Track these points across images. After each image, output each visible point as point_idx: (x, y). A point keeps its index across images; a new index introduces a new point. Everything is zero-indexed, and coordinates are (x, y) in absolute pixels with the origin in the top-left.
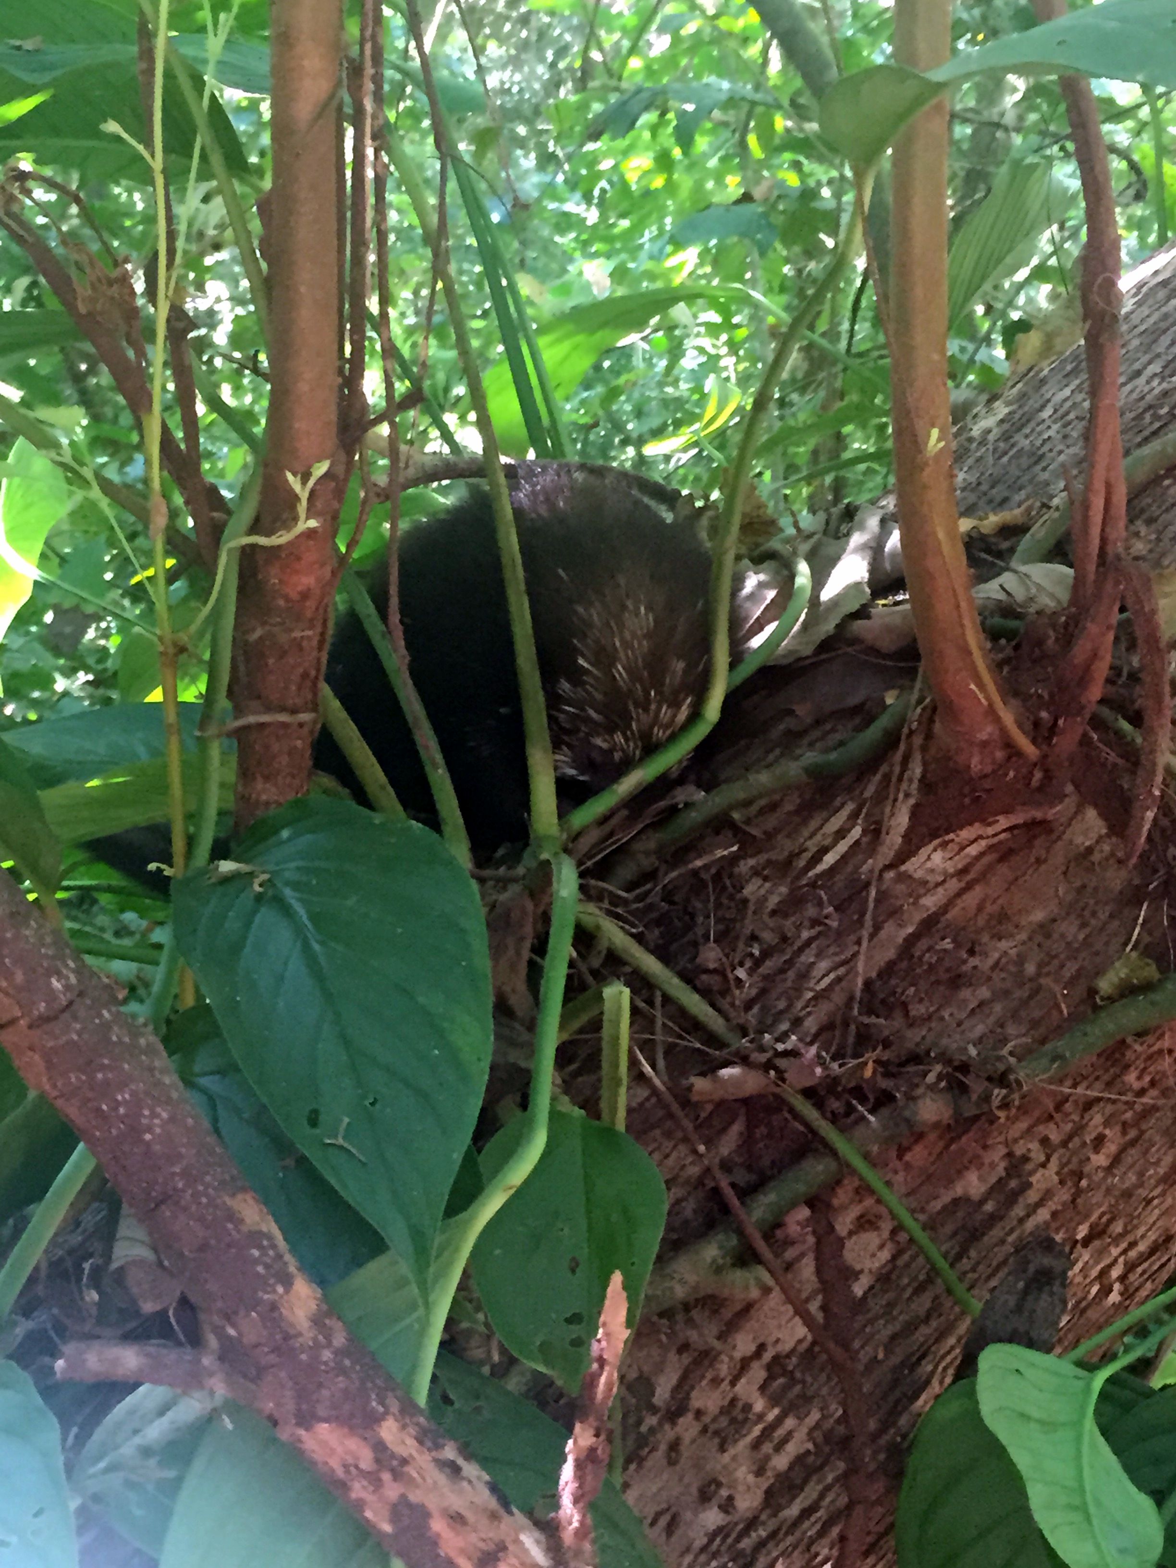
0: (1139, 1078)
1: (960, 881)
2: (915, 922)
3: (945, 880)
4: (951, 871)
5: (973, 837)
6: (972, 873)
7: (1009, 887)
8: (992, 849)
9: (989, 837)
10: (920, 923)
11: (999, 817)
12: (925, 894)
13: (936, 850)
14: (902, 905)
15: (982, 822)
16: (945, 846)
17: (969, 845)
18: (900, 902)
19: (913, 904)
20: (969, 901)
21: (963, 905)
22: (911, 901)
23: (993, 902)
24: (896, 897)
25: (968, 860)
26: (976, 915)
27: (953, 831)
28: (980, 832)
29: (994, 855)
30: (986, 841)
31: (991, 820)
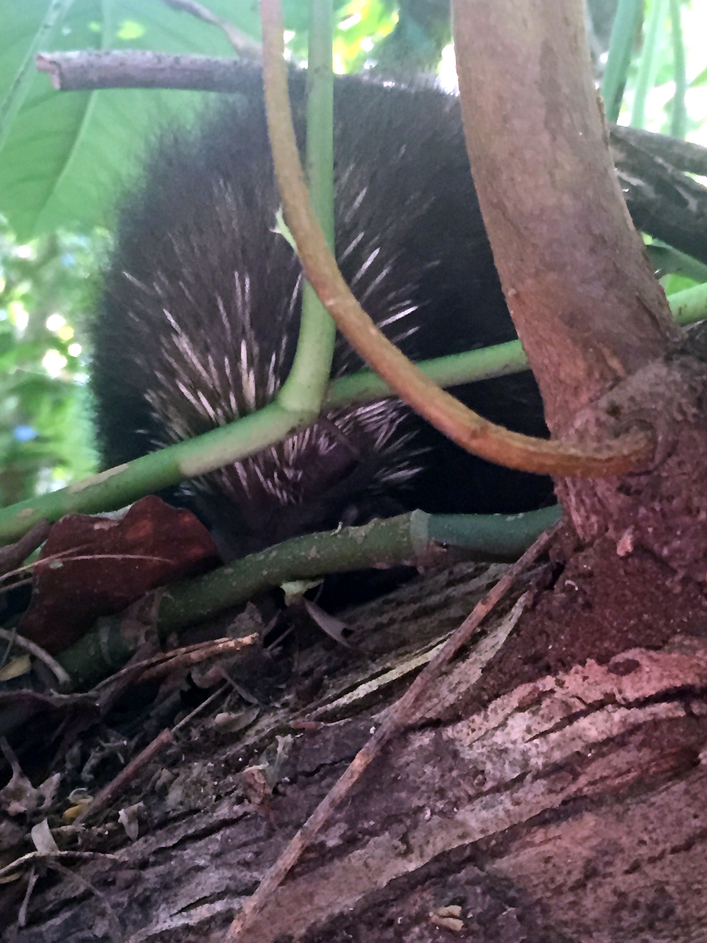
1: (551, 791)
2: (431, 852)
3: (520, 779)
4: (538, 762)
5: (595, 695)
6: (583, 780)
7: (688, 846)
8: (638, 737)
9: (629, 706)
10: (436, 859)
11: (632, 654)
12: (471, 799)
13: (520, 709)
14: (420, 809)
15: (602, 660)
16: (538, 701)
17: (584, 714)
18: (416, 802)
19: (442, 813)
20: (565, 843)
21: (547, 847)
22: (440, 805)
23: (635, 868)
24: (414, 790)
25: (578, 746)
26: (580, 885)
27: (548, 670)
28: (609, 687)
29: (646, 755)
30: (623, 712)
31: (620, 658)
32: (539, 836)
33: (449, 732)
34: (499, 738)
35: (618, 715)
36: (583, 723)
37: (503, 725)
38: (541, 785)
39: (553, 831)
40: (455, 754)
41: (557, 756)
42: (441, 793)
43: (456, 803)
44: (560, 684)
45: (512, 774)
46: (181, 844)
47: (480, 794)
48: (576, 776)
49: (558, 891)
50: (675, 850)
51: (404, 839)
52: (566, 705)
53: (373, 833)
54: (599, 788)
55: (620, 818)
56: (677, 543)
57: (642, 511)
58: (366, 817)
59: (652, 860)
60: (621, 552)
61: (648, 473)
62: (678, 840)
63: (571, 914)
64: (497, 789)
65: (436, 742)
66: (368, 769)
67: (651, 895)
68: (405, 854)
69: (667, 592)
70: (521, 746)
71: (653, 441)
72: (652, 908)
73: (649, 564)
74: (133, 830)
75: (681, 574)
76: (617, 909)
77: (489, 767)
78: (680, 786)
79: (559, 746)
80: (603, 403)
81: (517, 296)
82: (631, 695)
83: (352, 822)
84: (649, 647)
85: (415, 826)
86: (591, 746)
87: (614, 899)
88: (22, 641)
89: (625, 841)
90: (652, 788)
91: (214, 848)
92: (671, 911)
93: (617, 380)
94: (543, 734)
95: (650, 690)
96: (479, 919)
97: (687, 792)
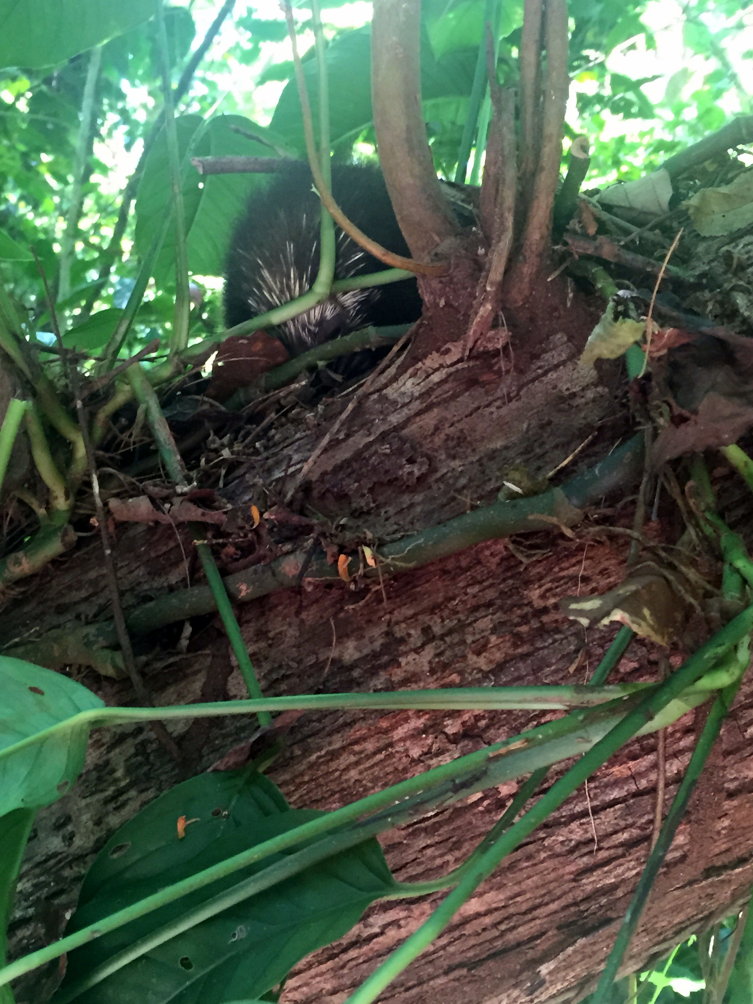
0: (543, 597)
1: (422, 403)
2: (378, 433)
3: (410, 401)
4: (417, 394)
5: (437, 366)
6: (433, 397)
7: (471, 414)
8: (452, 378)
9: (448, 367)
10: (381, 434)
11: (448, 345)
12: (393, 412)
13: (410, 377)
14: (374, 420)
15: (438, 351)
16: (416, 374)
17: (433, 373)
18: (373, 417)
19: (383, 419)
20: (427, 420)
21: (421, 423)
22: (381, 417)
23: (452, 425)
24: (371, 414)
25: (430, 385)
26: (433, 434)
27: (420, 360)
28: (441, 361)
29: (455, 384)
30: (446, 370)
31: (443, 349)
32: (418, 419)
33: (385, 391)
34: (403, 389)
35: (444, 371)
36: (432, 376)
37: (404, 384)
38: (418, 402)
39: (423, 416)
40: (387, 398)
41: (423, 390)
42: (382, 412)
43: (388, 415)
44: (424, 364)
45: (407, 400)
46: (282, 450)
47: (396, 410)
48: (430, 396)
49: (425, 438)
50: (466, 417)
51: (369, 430)
52: (426, 372)
53: (356, 432)
54: (439, 399)
55: (446, 408)
56: (461, 301)
57: (447, 289)
58: (354, 426)
59: (458, 421)
60: (441, 306)
61: (448, 275)
62: (467, 413)
63: (430, 445)
64: (402, 407)
65: (379, 396)
66: (354, 409)
67: (458, 434)
68: (369, 435)
69: (458, 320)
70: (411, 390)
71: (449, 264)
72: (459, 438)
73: (451, 310)
74: (262, 450)
75: (462, 313)
76: (446, 440)
77: (399, 400)
78: (467, 394)
79: (424, 387)
80: (433, 253)
81: (402, 218)
82: (449, 363)
83: (349, 429)
84: (453, 341)
85: (373, 425)
86: (435, 384)
87: (444, 437)
88: (206, 399)
89: (449, 416)
90: (458, 397)
91: (295, 448)
92: (466, 438)
93: (438, 245)
94: (419, 384)
95: (455, 359)
96: (397, 449)
97: (469, 395)
